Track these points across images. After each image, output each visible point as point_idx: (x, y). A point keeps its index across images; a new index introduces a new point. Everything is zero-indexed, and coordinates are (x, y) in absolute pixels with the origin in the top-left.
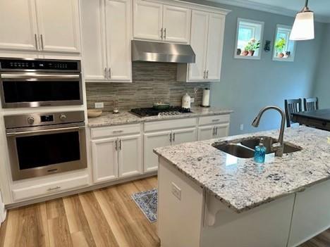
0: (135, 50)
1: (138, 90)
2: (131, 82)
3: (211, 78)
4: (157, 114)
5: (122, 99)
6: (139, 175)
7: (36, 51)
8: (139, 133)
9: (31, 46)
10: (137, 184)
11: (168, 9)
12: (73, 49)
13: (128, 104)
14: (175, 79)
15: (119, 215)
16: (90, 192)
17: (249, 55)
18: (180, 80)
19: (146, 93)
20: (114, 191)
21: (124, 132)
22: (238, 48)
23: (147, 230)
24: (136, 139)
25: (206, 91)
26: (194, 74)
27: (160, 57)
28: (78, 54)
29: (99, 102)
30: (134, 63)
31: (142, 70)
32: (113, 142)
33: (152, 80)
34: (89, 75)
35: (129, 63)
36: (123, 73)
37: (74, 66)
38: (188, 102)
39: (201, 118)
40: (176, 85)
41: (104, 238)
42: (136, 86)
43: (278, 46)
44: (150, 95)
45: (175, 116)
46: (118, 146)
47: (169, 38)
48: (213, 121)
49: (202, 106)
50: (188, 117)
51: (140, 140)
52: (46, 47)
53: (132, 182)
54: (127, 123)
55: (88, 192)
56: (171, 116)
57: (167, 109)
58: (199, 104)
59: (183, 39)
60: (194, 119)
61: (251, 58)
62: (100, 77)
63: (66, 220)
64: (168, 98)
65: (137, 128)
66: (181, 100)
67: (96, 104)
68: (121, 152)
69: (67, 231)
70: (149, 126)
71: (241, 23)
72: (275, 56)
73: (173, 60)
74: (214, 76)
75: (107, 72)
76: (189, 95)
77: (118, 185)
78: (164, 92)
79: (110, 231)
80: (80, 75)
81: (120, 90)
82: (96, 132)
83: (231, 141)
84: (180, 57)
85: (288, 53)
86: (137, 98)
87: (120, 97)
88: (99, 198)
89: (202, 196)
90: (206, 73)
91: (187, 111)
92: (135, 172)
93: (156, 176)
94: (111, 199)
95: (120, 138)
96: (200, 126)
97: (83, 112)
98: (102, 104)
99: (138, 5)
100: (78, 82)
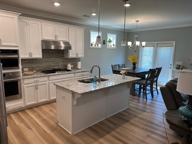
0: (43, 43)
1: (45, 62)
2: (42, 58)
3: (79, 56)
4: (55, 72)
5: (37, 67)
6: (47, 101)
8: (46, 81)
10: (47, 105)
11: (58, 27)
12: (15, 44)
13: (40, 68)
14: (63, 56)
15: (39, 116)
16: (24, 110)
17: (97, 46)
18: (66, 57)
19: (49, 63)
20: (36, 109)
21: (39, 81)
22: (92, 43)
23: (52, 119)
24: (45, 84)
25: (79, 62)
26: (72, 54)
27: (55, 47)
28: (17, 46)
29: (26, 68)
30: (42, 49)
31: (47, 53)
32: (34, 86)
33: (52, 57)
34: (22, 55)
36: (38, 54)
37: (16, 52)
38: (70, 67)
39: (76, 74)
40: (63, 59)
41: (34, 125)
42: (44, 60)
43: (109, 42)
44: (51, 64)
45: (64, 73)
46: (36, 87)
47: (59, 39)
48: (82, 75)
49: (77, 69)
50: (70, 73)
51: (47, 84)
52: (3, 44)
53: (44, 105)
54: (41, 77)
55: (22, 110)
56: (62, 73)
57: (59, 70)
58: (75, 67)
59: (66, 40)
60: (73, 74)
62: (27, 56)
63: (14, 121)
64: (60, 65)
65: (46, 79)
66: (66, 66)
67: (24, 69)
68: (38, 90)
69: (15, 124)
70: (51, 78)
71: (91, 32)
72: (108, 46)
73: (62, 48)
74: (81, 55)
76: (70, 64)
77: (38, 106)
78: (58, 63)
79: (36, 122)
80: (19, 56)
81: (36, 62)
82: (26, 81)
83: (85, 80)
84: (65, 47)
85: (114, 45)
86: (45, 65)
87: (36, 65)
88: (28, 112)
90: (77, 54)
91: (69, 70)
92: (45, 100)
94: (35, 112)
95: (37, 83)
96: (76, 77)
97: (20, 72)
98: (27, 69)
99: (44, 25)
100: (18, 59)
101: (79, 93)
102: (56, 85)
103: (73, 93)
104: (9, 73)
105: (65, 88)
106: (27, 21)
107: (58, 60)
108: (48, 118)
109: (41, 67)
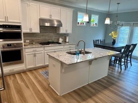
0: (41, 22)
1: (42, 36)
2: (39, 33)
3: (68, 32)
4: (49, 44)
6: (43, 66)
7: (5, 22)
8: (42, 51)
9: (4, 20)
10: (42, 69)
11: (52, 8)
12: (18, 21)
14: (56, 32)
15: (36, 78)
17: (82, 24)
18: (58, 32)
19: (45, 37)
20: (34, 71)
21: (37, 51)
22: (78, 22)
23: (45, 81)
24: (41, 53)
25: (67, 37)
26: (62, 31)
27: (50, 24)
28: (20, 23)
30: (40, 26)
31: (44, 29)
32: (33, 54)
33: (47, 32)
34: (24, 30)
35: (39, 26)
36: (36, 30)
37: (19, 27)
38: (61, 40)
39: (65, 46)
40: (56, 34)
41: (31, 84)
42: (42, 34)
43: (92, 21)
44: (47, 38)
45: (56, 45)
46: (35, 55)
47: (53, 18)
48: (69, 47)
49: (66, 42)
50: (61, 45)
51: (43, 53)
52: (9, 20)
53: (40, 68)
54: (38, 47)
55: (24, 72)
56: (54, 45)
57: (53, 43)
58: (65, 41)
59: (58, 19)
60: (63, 46)
61: (83, 26)
62: (28, 31)
63: (17, 80)
64: (54, 39)
65: (42, 49)
66: (58, 40)
67: (26, 41)
68: (36, 57)
69: (18, 83)
70: (46, 48)
71: (79, 13)
72: (91, 25)
73: (56, 26)
74: (70, 31)
75: (31, 29)
76: (61, 38)
77: (36, 69)
78: (52, 37)
79: (33, 82)
80: (21, 30)
81: (35, 36)
82: (27, 50)
84: (58, 25)
85: (96, 24)
86: (42, 39)
87: (35, 38)
88: (29, 73)
89: (60, 64)
90: (66, 31)
91: (60, 43)
92: (41, 65)
93: (48, 66)
94: (33, 73)
95: (35, 52)
96: (65, 48)
97: (22, 43)
98: (29, 41)
99: (42, 6)
100: (20, 33)
101: (67, 63)
102: (49, 55)
103: (62, 63)
104: (14, 44)
105: (56, 58)
106: (29, 3)
107: (52, 34)
108: (43, 80)
109: (39, 39)
